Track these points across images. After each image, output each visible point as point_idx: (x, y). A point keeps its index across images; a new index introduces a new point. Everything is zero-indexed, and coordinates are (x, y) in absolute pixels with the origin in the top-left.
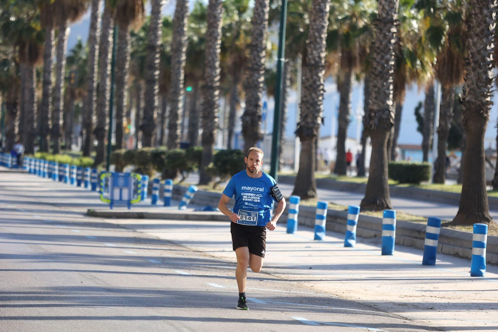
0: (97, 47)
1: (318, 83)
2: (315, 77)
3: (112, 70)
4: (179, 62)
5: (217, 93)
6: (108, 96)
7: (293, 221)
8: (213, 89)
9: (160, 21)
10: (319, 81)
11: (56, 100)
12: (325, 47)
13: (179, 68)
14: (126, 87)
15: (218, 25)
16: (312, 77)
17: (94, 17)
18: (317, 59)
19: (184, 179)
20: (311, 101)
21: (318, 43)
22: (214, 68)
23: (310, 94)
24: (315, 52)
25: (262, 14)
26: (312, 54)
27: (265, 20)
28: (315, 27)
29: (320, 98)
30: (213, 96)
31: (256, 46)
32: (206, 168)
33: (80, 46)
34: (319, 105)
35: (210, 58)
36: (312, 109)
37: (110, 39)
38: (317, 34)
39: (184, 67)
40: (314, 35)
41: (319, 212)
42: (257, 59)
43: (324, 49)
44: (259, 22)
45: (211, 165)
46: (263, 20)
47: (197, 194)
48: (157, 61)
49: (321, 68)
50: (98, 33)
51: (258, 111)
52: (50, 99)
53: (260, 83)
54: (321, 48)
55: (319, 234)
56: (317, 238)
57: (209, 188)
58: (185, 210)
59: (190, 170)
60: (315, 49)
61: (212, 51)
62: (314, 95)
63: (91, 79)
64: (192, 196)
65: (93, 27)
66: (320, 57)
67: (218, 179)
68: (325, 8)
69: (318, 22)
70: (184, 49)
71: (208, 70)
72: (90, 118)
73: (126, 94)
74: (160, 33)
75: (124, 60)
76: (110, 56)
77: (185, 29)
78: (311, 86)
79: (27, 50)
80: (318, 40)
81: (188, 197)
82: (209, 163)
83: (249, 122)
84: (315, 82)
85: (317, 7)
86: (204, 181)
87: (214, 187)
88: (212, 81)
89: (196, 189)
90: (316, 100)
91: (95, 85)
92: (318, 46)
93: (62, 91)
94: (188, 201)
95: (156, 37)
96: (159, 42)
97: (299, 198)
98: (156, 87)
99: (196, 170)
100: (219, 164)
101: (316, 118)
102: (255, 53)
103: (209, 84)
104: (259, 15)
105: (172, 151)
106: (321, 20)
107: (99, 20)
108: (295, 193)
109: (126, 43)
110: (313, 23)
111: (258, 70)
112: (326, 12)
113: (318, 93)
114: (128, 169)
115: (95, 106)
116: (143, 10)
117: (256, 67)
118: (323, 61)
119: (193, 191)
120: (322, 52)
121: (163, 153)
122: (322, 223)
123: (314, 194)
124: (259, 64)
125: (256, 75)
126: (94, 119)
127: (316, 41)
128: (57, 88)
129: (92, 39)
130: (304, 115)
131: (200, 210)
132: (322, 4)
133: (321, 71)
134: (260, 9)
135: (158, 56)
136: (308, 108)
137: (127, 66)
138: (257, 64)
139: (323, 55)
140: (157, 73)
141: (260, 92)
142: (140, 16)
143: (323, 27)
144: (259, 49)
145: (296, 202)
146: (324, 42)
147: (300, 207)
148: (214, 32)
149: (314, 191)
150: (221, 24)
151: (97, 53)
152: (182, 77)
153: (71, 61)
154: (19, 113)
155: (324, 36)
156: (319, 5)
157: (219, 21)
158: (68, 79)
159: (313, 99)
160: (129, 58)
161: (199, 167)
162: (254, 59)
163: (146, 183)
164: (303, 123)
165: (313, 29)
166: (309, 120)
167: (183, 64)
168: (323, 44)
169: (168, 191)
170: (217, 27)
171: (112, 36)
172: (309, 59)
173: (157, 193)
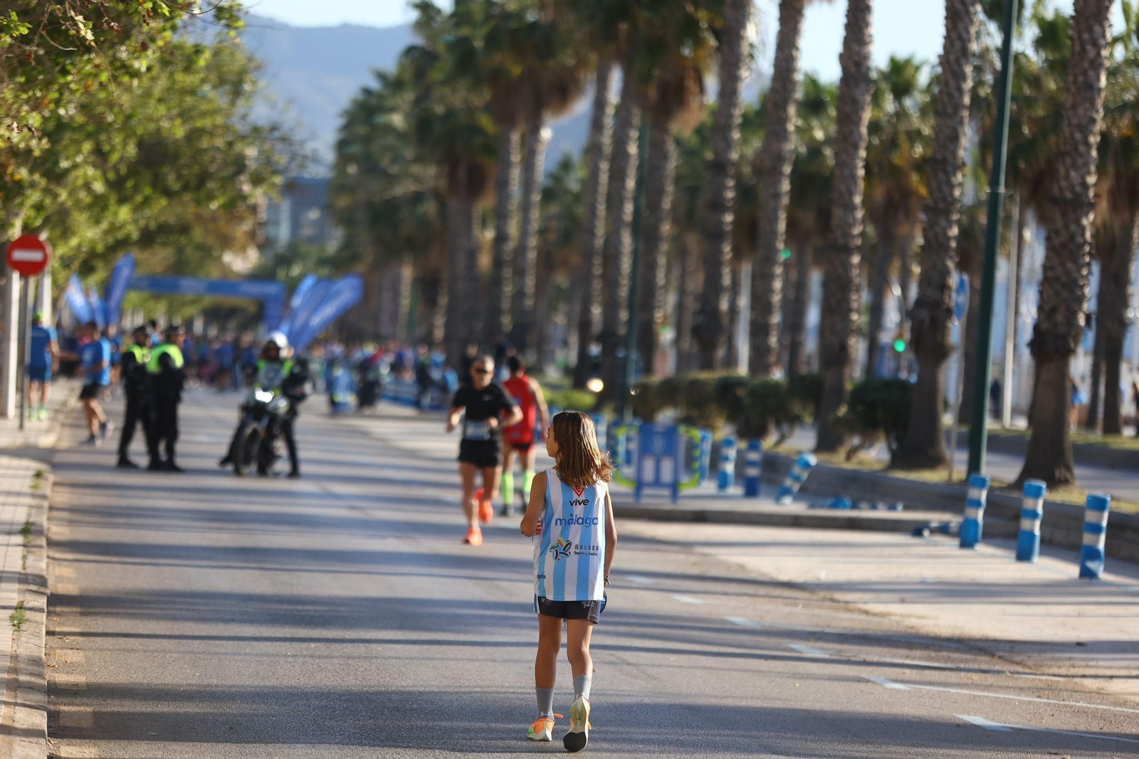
0: (604, 166)
1: (1080, 240)
2: (1073, 227)
3: (637, 212)
4: (777, 196)
5: (856, 259)
6: (626, 264)
7: (1031, 534)
8: (848, 251)
9: (737, 113)
10: (1083, 234)
11: (520, 273)
12: (1096, 162)
13: (775, 210)
14: (664, 247)
15: (860, 118)
16: (1066, 227)
17: (600, 104)
18: (1078, 189)
19: (782, 439)
20: (1063, 278)
21: (1081, 155)
22: (851, 208)
23: (1063, 264)
24: (1073, 174)
25: (956, 95)
26: (1067, 177)
27: (964, 107)
28: (1075, 121)
29: (1085, 272)
30: (847, 266)
31: (944, 161)
32: (831, 417)
33: (566, 165)
34: (1082, 287)
35: (843, 188)
36: (1065, 294)
37: (633, 149)
38: (1078, 136)
39: (786, 206)
40: (1073, 138)
41: (1090, 516)
42: (945, 189)
43: (1093, 168)
44: (950, 110)
45: (843, 411)
46: (958, 106)
47: (815, 471)
48: (730, 195)
49: (1085, 209)
50: (607, 139)
51: (946, 300)
52: (507, 273)
53: (949, 239)
54: (1086, 164)
55: (1091, 565)
56: (1087, 574)
57: (838, 460)
58: (790, 506)
59: (795, 420)
60: (1074, 166)
61: (847, 172)
62: (1070, 265)
63: (591, 231)
64: (805, 475)
65: (597, 124)
66: (1085, 186)
67: (856, 441)
68: (1098, 79)
69: (1081, 111)
70: (787, 169)
71: (838, 212)
72: (586, 311)
73: (662, 261)
74: (736, 135)
75: (661, 192)
76: (631, 184)
77: (791, 127)
78: (1064, 246)
79: (462, 173)
80: (1082, 148)
81: (797, 479)
82: (837, 405)
83: (927, 321)
84: (1072, 238)
85: (1081, 79)
86: (826, 444)
87: (849, 457)
88: (848, 235)
89: (813, 460)
90: (1076, 275)
91: (599, 242)
92: (1080, 161)
93: (532, 256)
94: (796, 487)
95: (728, 143)
96: (734, 156)
97: (1043, 485)
98: (727, 249)
99: (808, 419)
100: (860, 408)
101: (1073, 314)
102: (942, 176)
103: (841, 241)
104: (950, 96)
105: (758, 380)
106: (1087, 105)
107: (610, 111)
108: (1026, 474)
109: (665, 157)
110: (1070, 113)
111: (947, 213)
112: (1100, 90)
113: (1081, 261)
114: (666, 416)
115: (597, 285)
116: (702, 90)
117: (941, 205)
118: (1091, 193)
119: (806, 465)
120: (1089, 173)
121: (740, 382)
122: (1097, 541)
123: (1068, 476)
124: (950, 199)
125: (943, 223)
126: (596, 311)
127: (1076, 149)
128: (522, 249)
129: (593, 150)
130: (1047, 308)
131: (822, 507)
132: (1091, 73)
133: (1087, 215)
134: (952, 83)
135: (731, 183)
136: (1057, 294)
137: (667, 204)
138: (944, 199)
139: (1092, 180)
140: (729, 218)
141: (951, 258)
142: (694, 102)
143: (1093, 121)
144: (949, 169)
145: (1037, 493)
146: (1094, 153)
147: (1046, 504)
148: (851, 132)
149: (1069, 469)
150: (867, 115)
151: (604, 178)
152: (782, 226)
153: (548, 195)
154: (443, 301)
155: (1094, 139)
156: (1085, 73)
157: (862, 109)
158: (542, 232)
159: (1068, 273)
160: (670, 188)
161: (818, 416)
162: (940, 190)
163: (707, 447)
164: (1045, 326)
165: (1069, 124)
166: (1060, 318)
167: (785, 201)
168: (1092, 157)
169: (752, 464)
170: (857, 123)
171: (637, 144)
172: (1060, 188)
173: (729, 468)
